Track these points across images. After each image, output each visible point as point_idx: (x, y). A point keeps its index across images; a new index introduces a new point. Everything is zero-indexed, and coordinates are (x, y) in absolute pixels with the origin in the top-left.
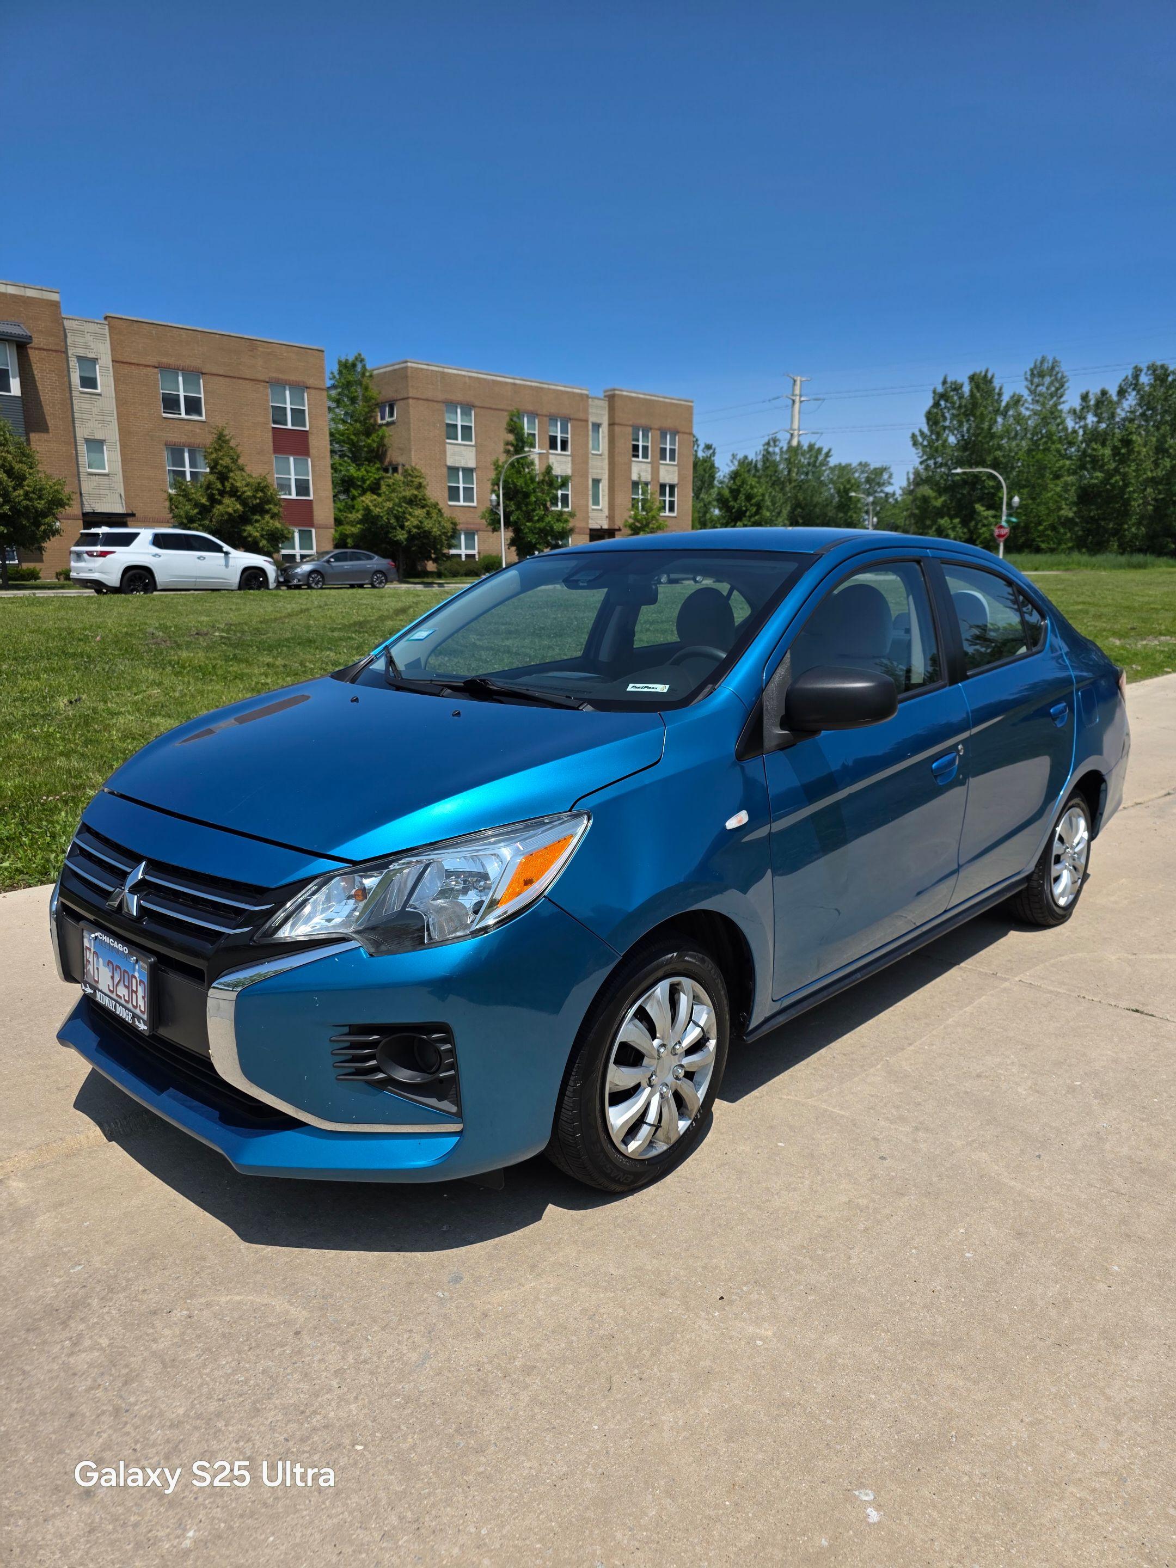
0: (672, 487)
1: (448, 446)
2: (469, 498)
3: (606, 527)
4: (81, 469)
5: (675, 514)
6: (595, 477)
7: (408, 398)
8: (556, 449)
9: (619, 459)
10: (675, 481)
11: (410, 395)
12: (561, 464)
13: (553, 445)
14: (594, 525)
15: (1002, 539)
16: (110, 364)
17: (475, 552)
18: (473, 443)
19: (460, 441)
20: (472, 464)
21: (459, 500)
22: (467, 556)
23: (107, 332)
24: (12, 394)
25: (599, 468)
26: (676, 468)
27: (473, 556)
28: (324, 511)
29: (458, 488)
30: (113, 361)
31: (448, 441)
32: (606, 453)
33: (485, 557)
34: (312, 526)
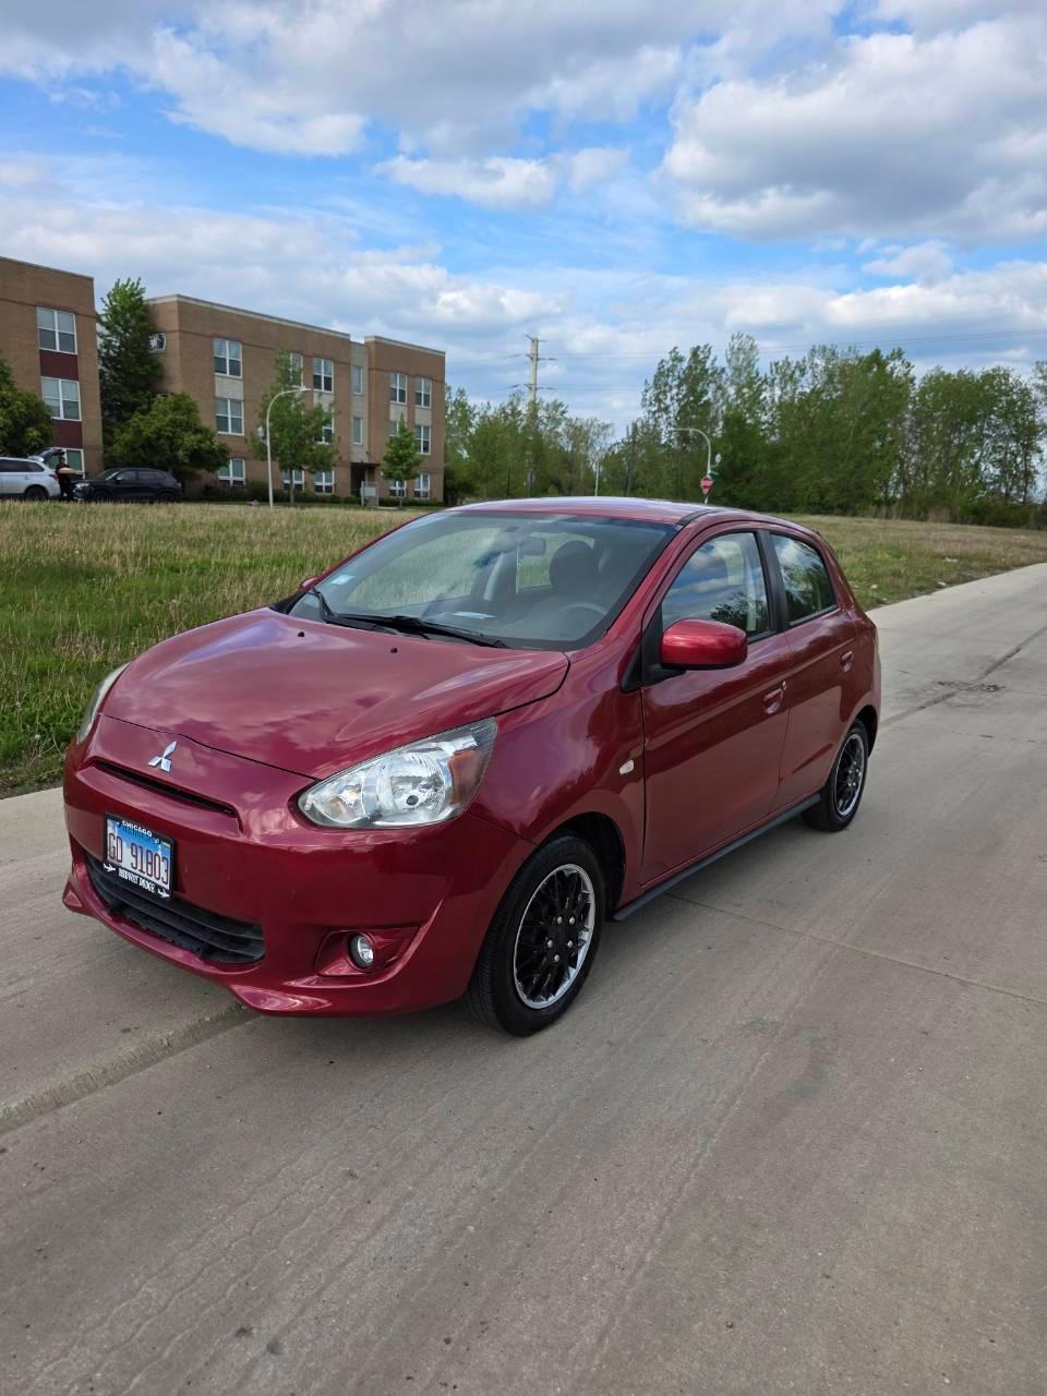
0: (427, 429)
1: (216, 379)
2: (237, 427)
3: (366, 461)
5: (429, 454)
6: (356, 415)
7: (176, 330)
8: (320, 388)
9: (378, 401)
10: (429, 424)
11: (179, 328)
12: (324, 400)
13: (317, 384)
14: (356, 459)
15: (707, 488)
17: (243, 479)
18: (241, 378)
19: (228, 375)
20: (240, 396)
21: (227, 430)
22: (235, 482)
25: (360, 407)
26: (430, 412)
27: (242, 482)
28: (93, 433)
29: (226, 418)
31: (217, 374)
32: (366, 393)
33: (253, 484)
34: (81, 447)
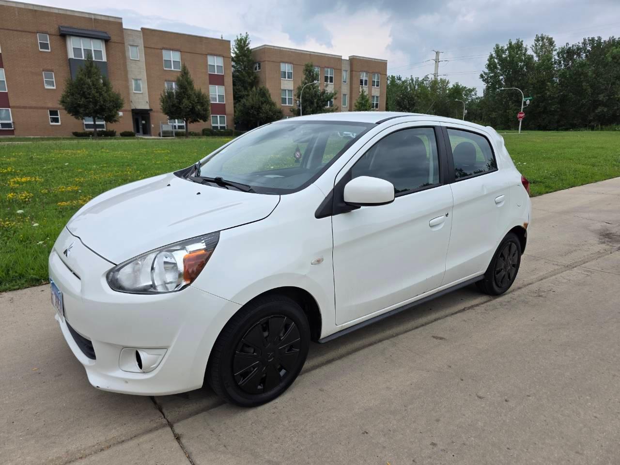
0: (377, 97)
1: (282, 81)
2: (290, 102)
4: (131, 92)
5: (378, 109)
6: (344, 93)
7: (265, 61)
8: (328, 82)
9: (354, 86)
10: (378, 95)
11: (266, 60)
12: (330, 89)
13: (326, 80)
15: (521, 119)
16: (143, 48)
18: (292, 80)
19: (287, 79)
20: (292, 88)
21: (286, 104)
23: (142, 35)
24: (103, 61)
25: (345, 89)
26: (379, 89)
28: (230, 108)
29: (286, 98)
30: (144, 47)
31: (282, 79)
32: (349, 83)
34: (225, 114)
